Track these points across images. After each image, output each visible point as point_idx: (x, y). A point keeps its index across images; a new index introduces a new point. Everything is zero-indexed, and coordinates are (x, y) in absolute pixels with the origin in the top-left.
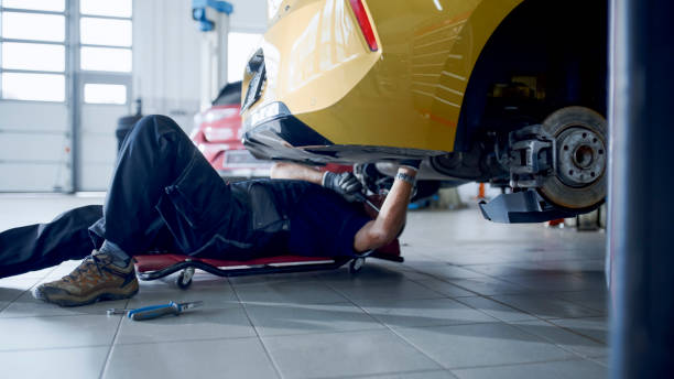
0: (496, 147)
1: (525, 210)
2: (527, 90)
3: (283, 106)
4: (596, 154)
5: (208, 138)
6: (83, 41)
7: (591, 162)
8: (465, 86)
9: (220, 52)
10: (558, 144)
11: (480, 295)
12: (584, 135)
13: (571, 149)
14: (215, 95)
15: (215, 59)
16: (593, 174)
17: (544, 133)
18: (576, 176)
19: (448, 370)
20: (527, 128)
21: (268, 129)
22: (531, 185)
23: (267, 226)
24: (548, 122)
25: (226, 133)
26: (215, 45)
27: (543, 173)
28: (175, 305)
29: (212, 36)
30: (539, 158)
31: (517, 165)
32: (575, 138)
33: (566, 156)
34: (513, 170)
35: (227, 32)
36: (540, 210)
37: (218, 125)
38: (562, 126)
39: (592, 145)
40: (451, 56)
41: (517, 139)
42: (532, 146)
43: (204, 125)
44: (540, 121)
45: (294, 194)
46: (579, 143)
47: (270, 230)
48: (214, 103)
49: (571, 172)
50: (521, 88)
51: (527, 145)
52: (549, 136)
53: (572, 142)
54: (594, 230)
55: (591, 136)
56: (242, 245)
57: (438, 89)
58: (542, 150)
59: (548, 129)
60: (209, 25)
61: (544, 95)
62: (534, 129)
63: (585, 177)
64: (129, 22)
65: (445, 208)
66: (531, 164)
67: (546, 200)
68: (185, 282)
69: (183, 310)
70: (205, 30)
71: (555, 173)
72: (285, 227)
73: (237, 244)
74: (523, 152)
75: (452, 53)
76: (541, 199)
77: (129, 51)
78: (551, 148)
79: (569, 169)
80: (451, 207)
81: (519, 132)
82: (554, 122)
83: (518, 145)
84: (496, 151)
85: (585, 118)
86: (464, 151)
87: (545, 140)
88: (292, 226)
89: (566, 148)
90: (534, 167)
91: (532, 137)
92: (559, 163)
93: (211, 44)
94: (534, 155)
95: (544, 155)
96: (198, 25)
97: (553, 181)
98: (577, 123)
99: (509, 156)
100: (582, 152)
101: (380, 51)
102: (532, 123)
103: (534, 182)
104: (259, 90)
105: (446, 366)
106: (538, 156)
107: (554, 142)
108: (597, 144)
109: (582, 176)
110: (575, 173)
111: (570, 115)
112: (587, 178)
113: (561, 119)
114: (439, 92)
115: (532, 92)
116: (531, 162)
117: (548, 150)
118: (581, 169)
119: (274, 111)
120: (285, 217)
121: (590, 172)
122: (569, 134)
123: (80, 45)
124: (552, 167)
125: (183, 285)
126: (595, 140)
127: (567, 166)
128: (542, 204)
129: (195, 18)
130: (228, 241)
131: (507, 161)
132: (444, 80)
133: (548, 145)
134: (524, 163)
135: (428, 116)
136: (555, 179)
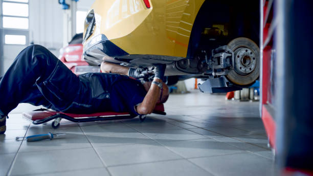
0: (206, 57)
1: (219, 86)
2: (220, 31)
3: (104, 36)
4: (252, 59)
5: (67, 60)
6: (4, 14)
7: (250, 63)
8: (192, 27)
9: (73, 19)
10: (235, 54)
11: (199, 127)
12: (247, 51)
13: (240, 57)
14: (70, 40)
15: (70, 23)
16: (250, 69)
17: (228, 49)
18: (243, 70)
19: (187, 159)
20: (220, 47)
21: (96, 48)
22: (222, 74)
23: (99, 96)
24: (230, 44)
25: (76, 58)
26: (70, 16)
27: (228, 68)
28: (50, 135)
29: (68, 12)
30: (226, 61)
31: (216, 65)
32: (242, 52)
33: (238, 60)
34: (213, 67)
35: (76, 11)
36: (227, 86)
37: (72, 54)
38: (237, 47)
39: (250, 55)
40: (184, 13)
41: (215, 53)
42: (223, 56)
43: (65, 54)
44: (226, 43)
45: (111, 80)
46: (244, 55)
47: (100, 98)
48: (69, 43)
49: (241, 68)
50: (217, 30)
51: (221, 55)
52: (231, 51)
53: (241, 54)
54: (247, 101)
55: (249, 51)
56: (87, 106)
57: (179, 29)
58: (228, 57)
59: (230, 48)
60: (67, 6)
61: (227, 33)
62: (224, 48)
63: (247, 70)
64: (27, 5)
65: (180, 93)
66: (223, 64)
67: (230, 81)
68: (55, 125)
69: (54, 137)
70: (65, 9)
71: (233, 68)
72: (107, 96)
73: (84, 105)
74: (219, 59)
75: (185, 12)
76: (227, 81)
77: (27, 19)
78: (231, 57)
79: (240, 66)
80: (183, 92)
81: (217, 49)
82: (233, 44)
83: (217, 55)
84: (206, 59)
85: (247, 43)
86: (190, 59)
87: (229, 52)
88: (110, 96)
89: (238, 57)
90: (224, 65)
91: (223, 51)
92: (235, 64)
93: (68, 15)
94: (224, 59)
95: (228, 60)
96: (62, 6)
97: (232, 72)
98: (243, 45)
99: (212, 61)
100: (246, 59)
101: (151, 8)
102: (223, 45)
103: (224, 72)
104: (91, 30)
105: (185, 157)
106: (225, 60)
107: (233, 54)
108: (252, 55)
109: (246, 70)
110: (242, 69)
111: (240, 41)
112: (248, 71)
113: (236, 43)
114: (179, 31)
115: (222, 32)
116: (222, 63)
117: (230, 58)
118: (245, 66)
119: (100, 39)
120: (107, 92)
121: (249, 68)
122: (240, 50)
123: (2, 16)
124: (232, 66)
125: (55, 127)
126: (251, 53)
127: (239, 65)
128: (228, 83)
129: (60, 3)
130: (80, 105)
131: (211, 63)
132: (181, 25)
133: (230, 55)
134: (219, 64)
135: (174, 41)
136: (234, 71)
